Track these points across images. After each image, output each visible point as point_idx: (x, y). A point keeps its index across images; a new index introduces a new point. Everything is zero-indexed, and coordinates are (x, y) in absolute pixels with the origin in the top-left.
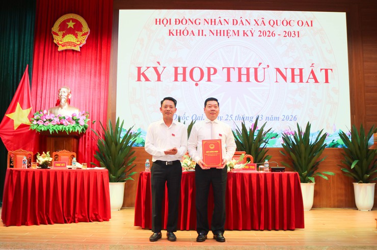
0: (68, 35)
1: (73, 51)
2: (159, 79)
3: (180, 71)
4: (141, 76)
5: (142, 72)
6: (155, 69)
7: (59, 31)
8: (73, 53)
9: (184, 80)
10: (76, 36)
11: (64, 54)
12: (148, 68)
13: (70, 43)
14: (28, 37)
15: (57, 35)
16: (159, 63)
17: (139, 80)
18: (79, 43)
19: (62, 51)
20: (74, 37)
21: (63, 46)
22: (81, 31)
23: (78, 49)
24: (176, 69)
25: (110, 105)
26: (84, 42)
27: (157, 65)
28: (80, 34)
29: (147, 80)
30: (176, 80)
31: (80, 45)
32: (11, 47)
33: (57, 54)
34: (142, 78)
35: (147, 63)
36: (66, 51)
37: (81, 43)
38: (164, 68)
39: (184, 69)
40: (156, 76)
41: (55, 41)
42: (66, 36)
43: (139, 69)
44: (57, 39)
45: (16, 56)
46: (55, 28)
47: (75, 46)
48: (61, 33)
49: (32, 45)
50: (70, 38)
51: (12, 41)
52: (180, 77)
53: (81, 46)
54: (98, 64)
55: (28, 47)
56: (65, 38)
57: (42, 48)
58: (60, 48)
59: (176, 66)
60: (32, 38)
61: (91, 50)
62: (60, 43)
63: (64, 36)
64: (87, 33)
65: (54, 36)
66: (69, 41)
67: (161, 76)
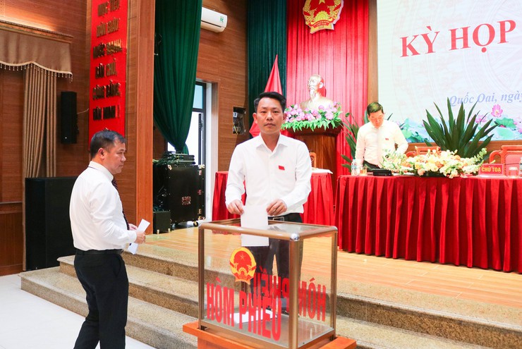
0: (320, 13)
1: (327, 30)
2: (430, 51)
3: (459, 34)
4: (408, 49)
5: (407, 44)
6: (425, 36)
7: (311, 9)
8: (327, 33)
9: (466, 45)
10: (328, 11)
11: (317, 35)
12: (415, 36)
13: (322, 22)
14: (280, 24)
15: (309, 15)
16: (429, 27)
17: (405, 54)
18: (331, 20)
19: (316, 33)
20: (326, 13)
21: (315, 27)
22: (333, 4)
23: (331, 27)
24: (453, 32)
25: (371, 92)
26: (338, 18)
27: (427, 31)
28: (332, 8)
29: (415, 53)
30: (454, 47)
31: (332, 22)
32: (265, 38)
33: (310, 37)
34: (409, 52)
35: (413, 30)
36: (320, 32)
37: (334, 19)
38: (437, 33)
39: (465, 30)
40: (426, 46)
41: (307, 23)
42: (318, 15)
43: (404, 40)
44: (309, 20)
45: (270, 47)
46: (306, 8)
47: (327, 24)
48: (312, 13)
49: (284, 32)
50: (322, 16)
51: (265, 31)
52: (460, 43)
53: (335, 22)
54: (353, 42)
55: (280, 34)
56: (316, 17)
57: (295, 33)
58: (313, 30)
59: (453, 28)
60: (284, 24)
61: (345, 26)
62: (312, 23)
63: (315, 15)
64: (340, 5)
65: (306, 16)
66: (322, 19)
67: (433, 45)
